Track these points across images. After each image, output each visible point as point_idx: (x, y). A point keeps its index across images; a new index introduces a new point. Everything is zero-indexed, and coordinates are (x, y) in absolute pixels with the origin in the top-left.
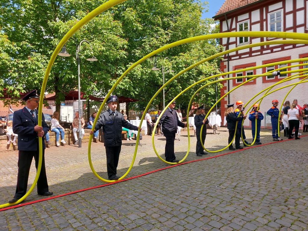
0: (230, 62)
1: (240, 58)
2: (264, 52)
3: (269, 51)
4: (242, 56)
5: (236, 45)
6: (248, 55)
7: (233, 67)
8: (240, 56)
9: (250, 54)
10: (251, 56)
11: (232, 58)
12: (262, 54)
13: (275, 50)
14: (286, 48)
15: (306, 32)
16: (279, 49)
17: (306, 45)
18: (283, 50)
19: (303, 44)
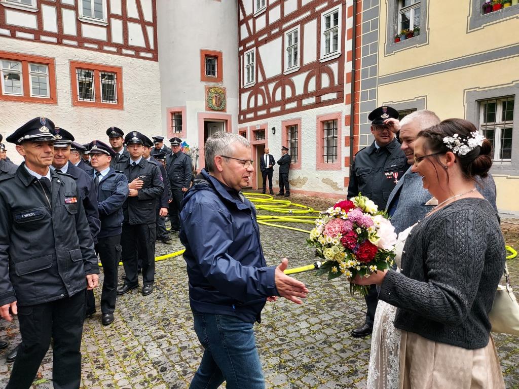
3: (5, 32)
14: (43, 38)
15: (79, 23)
16: (31, 36)
17: (80, 46)
18: (37, 40)
19: (75, 43)
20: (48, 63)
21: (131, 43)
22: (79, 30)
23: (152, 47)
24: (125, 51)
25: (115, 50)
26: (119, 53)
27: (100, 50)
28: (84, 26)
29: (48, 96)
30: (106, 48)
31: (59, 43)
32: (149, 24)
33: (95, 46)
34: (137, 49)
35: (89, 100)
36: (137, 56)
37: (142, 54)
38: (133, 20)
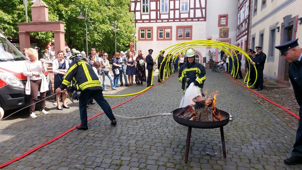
0: (136, 24)
1: (143, 22)
2: (158, 21)
3: (161, 21)
4: (145, 21)
5: (141, 13)
6: (148, 21)
7: (139, 27)
8: (143, 21)
9: (150, 20)
10: (150, 22)
11: (138, 21)
12: (156, 22)
13: (164, 21)
14: (170, 21)
15: (180, 14)
16: (166, 21)
17: (180, 21)
18: (168, 21)
19: (178, 20)
20: (171, 28)
21: (196, 16)
22: (180, 16)
23: (204, 16)
24: (194, 20)
25: (190, 20)
26: (192, 21)
27: (186, 21)
28: (181, 14)
29: (170, 38)
30: (188, 20)
31: (174, 21)
32: (203, 8)
33: (184, 20)
34: (198, 18)
35: (181, 38)
36: (198, 21)
37: (200, 20)
38: (198, 8)
